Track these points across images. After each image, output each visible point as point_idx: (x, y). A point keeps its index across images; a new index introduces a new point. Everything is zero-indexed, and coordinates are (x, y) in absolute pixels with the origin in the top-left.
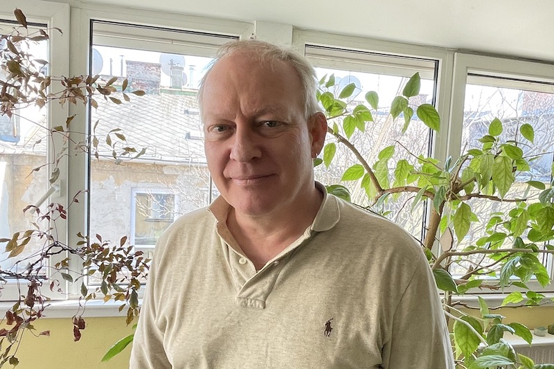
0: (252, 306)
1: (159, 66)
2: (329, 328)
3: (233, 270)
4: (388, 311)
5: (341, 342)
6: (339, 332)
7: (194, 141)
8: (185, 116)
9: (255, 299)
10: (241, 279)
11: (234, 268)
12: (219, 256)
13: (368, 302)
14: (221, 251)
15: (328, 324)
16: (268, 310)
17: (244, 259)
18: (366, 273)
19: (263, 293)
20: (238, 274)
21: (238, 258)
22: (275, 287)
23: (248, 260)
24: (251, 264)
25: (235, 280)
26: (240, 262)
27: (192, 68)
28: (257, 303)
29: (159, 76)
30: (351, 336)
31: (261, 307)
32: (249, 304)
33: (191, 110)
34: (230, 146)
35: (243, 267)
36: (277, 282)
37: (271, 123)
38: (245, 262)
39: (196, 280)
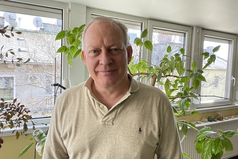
0: (108, 124)
1: (3, 18)
2: (140, 130)
3: (98, 110)
4: (161, 122)
5: (146, 135)
6: (144, 132)
7: (22, 52)
8: (18, 41)
9: (109, 121)
10: (101, 113)
11: (98, 109)
12: (90, 104)
13: (153, 119)
14: (91, 102)
15: (140, 129)
16: (114, 125)
17: (102, 105)
18: (152, 108)
19: (112, 119)
20: (100, 112)
21: (99, 105)
22: (117, 116)
23: (104, 105)
24: (105, 107)
25: (99, 114)
26: (101, 107)
27: (20, 19)
28: (110, 123)
29: (4, 22)
30: (149, 133)
31: (112, 124)
32: (106, 123)
33: (20, 38)
34: (99, 59)
35: (102, 109)
36: (118, 113)
37: (115, 50)
38: (103, 106)
39: (81, 115)
